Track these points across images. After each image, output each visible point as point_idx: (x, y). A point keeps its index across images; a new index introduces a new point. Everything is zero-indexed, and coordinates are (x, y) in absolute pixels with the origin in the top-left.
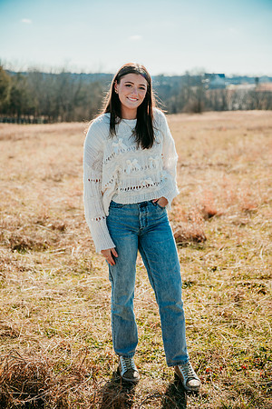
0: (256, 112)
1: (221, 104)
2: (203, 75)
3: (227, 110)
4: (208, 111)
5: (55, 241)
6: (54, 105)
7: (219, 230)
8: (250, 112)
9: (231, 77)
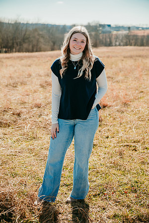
0: (129, 47)
1: (109, 42)
2: (98, 25)
3: (112, 46)
4: (101, 46)
5: (15, 122)
6: (11, 42)
7: (109, 115)
8: (125, 47)
9: (114, 26)
